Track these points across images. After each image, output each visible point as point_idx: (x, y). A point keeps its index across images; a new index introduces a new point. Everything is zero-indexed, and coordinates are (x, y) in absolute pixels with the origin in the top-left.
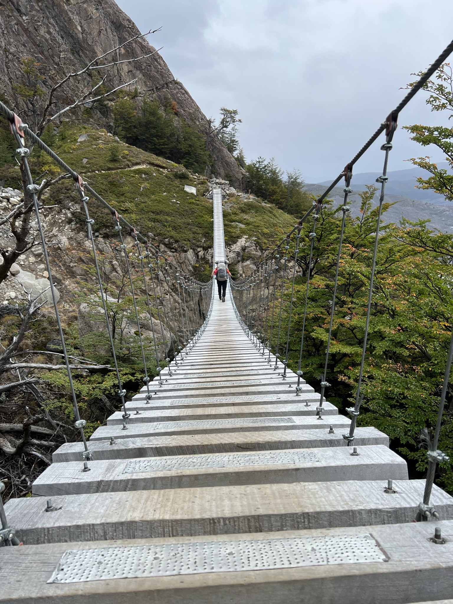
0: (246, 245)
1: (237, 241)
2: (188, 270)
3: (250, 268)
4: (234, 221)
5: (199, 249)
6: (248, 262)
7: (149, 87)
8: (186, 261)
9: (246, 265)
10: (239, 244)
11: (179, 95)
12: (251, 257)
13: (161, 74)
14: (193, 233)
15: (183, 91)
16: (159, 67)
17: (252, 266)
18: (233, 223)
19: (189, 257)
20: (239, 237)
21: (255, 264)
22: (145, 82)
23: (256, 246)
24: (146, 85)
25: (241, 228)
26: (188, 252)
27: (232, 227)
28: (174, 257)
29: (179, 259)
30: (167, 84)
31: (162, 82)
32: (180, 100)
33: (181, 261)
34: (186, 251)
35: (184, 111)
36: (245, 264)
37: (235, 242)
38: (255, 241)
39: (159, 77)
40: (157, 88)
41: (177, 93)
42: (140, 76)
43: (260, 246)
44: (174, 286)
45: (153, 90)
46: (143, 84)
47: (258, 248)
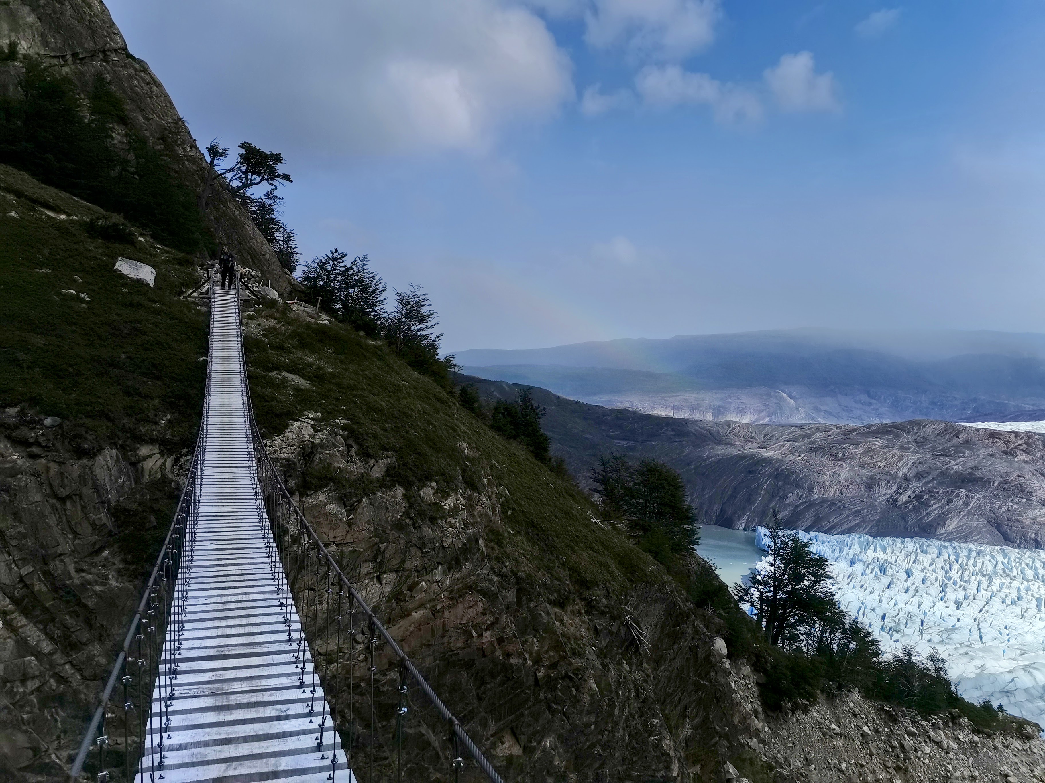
0: (317, 441)
1: (287, 426)
2: (93, 525)
3: (328, 515)
4: (277, 368)
5: (144, 451)
6: (322, 497)
7: (53, 50)
8: (87, 491)
9: (316, 506)
10: (290, 435)
11: (136, 82)
12: (332, 479)
13: (89, 27)
14: (128, 394)
16: (87, 10)
17: (333, 508)
18: (273, 374)
19: (101, 474)
20: (293, 415)
21: (342, 500)
22: (42, 36)
23: (348, 446)
24: (46, 44)
25: (297, 389)
26: (100, 459)
27: (271, 383)
28: (36, 474)
29: (56, 483)
30: (104, 52)
31: (92, 44)
32: (137, 94)
33: (63, 492)
35: (147, 119)
36: (311, 501)
37: (280, 430)
38: (344, 428)
39: (84, 32)
40: (74, 55)
41: (130, 76)
42: (31, 19)
43: (360, 445)
44: (26, 586)
45: (63, 57)
46: (37, 39)
47: (353, 452)
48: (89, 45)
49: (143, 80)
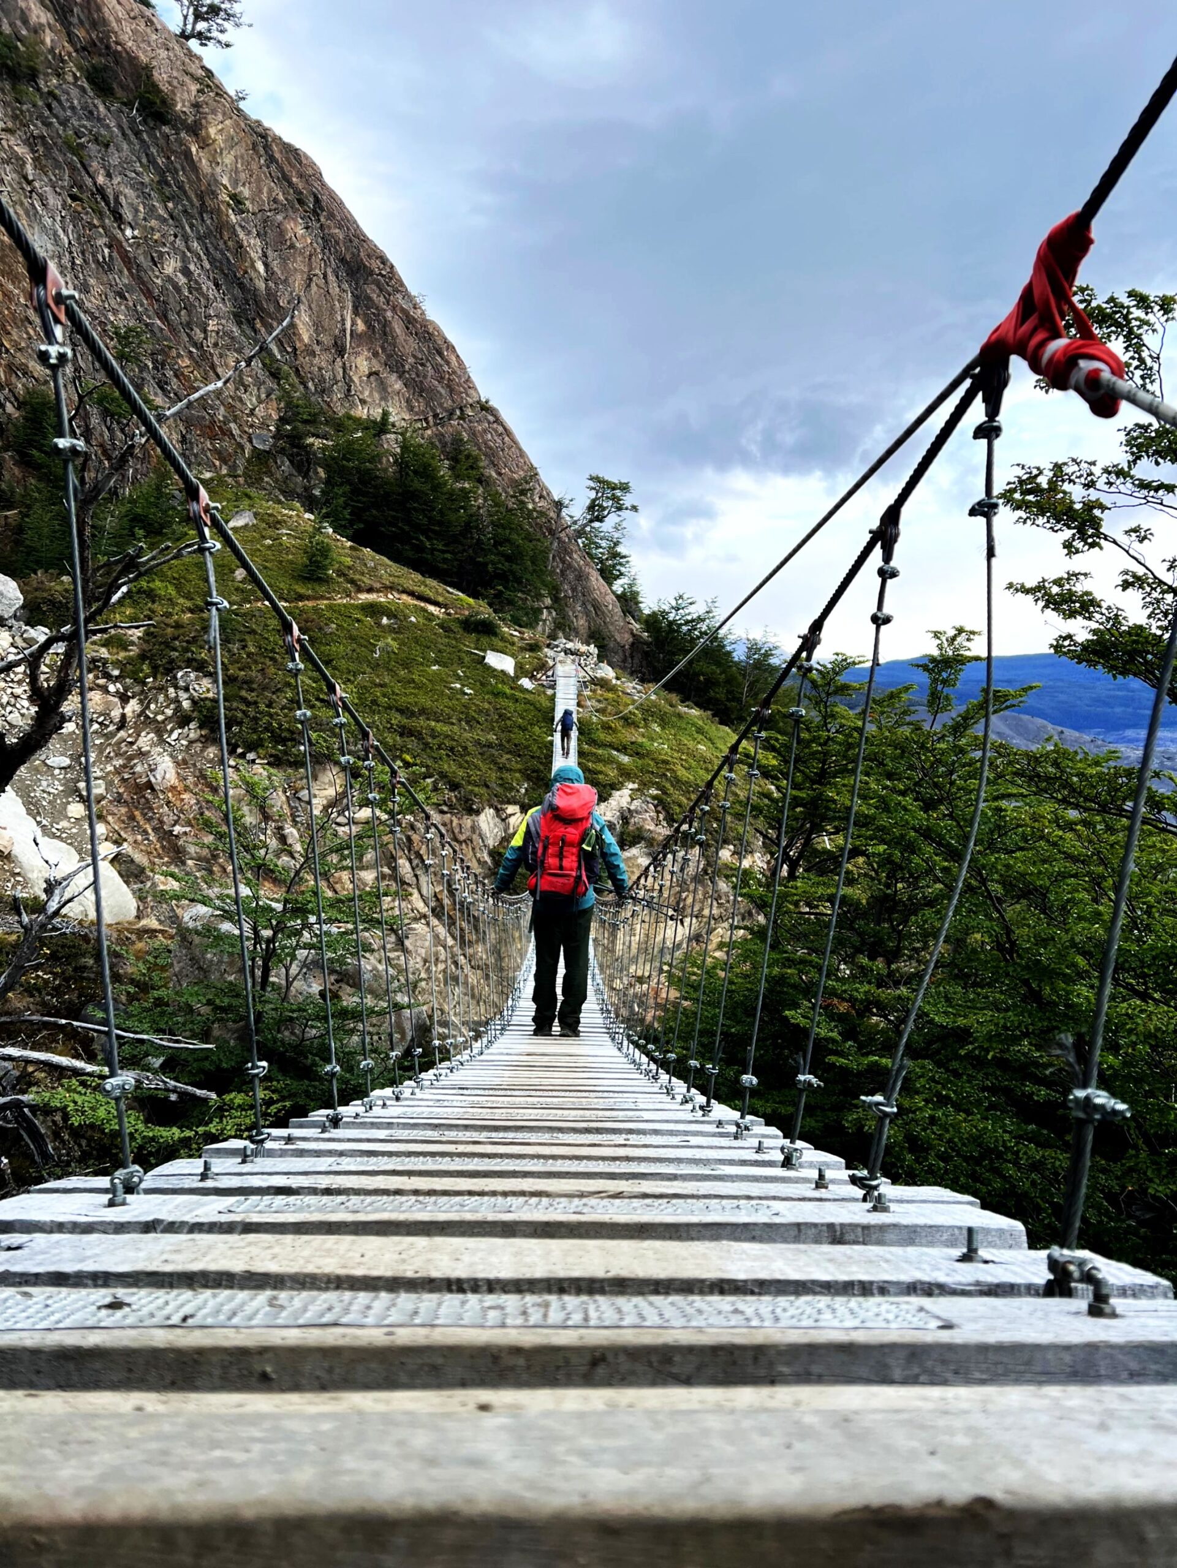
0: (632, 808)
1: (610, 795)
2: (479, 861)
3: (639, 866)
4: (603, 745)
5: (510, 810)
6: (635, 851)
7: (417, 414)
8: (475, 837)
10: (613, 802)
11: (489, 437)
12: (643, 839)
13: (448, 386)
14: (499, 769)
15: (500, 429)
16: (446, 368)
17: (644, 861)
18: (601, 751)
19: (483, 826)
20: (614, 786)
21: (651, 855)
22: (408, 401)
23: (658, 812)
24: (411, 409)
25: (620, 765)
26: (483, 815)
27: (599, 759)
28: (445, 825)
29: (457, 831)
30: (461, 409)
31: (450, 403)
32: (491, 448)
34: (478, 812)
35: (500, 474)
38: (654, 798)
39: (443, 391)
40: (435, 416)
41: (485, 431)
42: (398, 385)
43: (668, 812)
44: (438, 900)
45: (426, 420)
46: (404, 404)
47: (661, 817)
48: (448, 404)
49: (496, 431)
